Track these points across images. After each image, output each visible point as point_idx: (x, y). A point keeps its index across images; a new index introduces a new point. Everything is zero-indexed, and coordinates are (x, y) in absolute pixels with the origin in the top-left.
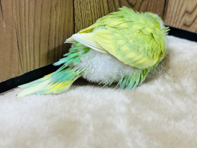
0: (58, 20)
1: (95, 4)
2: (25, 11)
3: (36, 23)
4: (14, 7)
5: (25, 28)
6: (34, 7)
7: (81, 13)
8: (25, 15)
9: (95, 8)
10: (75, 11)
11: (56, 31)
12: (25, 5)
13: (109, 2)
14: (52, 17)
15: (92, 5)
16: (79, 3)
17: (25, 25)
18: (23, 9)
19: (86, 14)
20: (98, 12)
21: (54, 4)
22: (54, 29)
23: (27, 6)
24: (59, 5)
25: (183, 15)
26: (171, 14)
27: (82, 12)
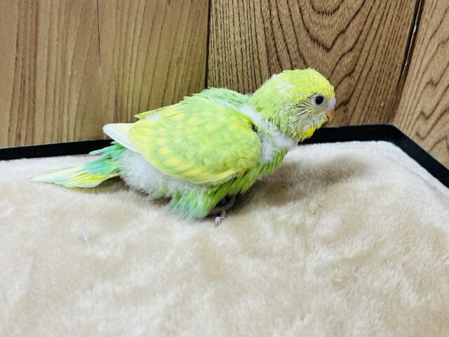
0: (180, 80)
1: (245, 68)
2: (131, 60)
3: (145, 79)
4: (117, 52)
5: (129, 82)
6: (144, 57)
7: (220, 77)
8: (131, 66)
9: (245, 74)
10: (209, 73)
11: (175, 94)
12: (132, 53)
13: (271, 70)
14: (170, 74)
15: (240, 69)
16: (216, 64)
17: (129, 78)
18: (129, 58)
19: (228, 80)
20: (250, 80)
21: (175, 58)
22: (173, 90)
23: (135, 55)
24: (184, 61)
25: (418, 118)
26: (404, 109)
27: (222, 76)
